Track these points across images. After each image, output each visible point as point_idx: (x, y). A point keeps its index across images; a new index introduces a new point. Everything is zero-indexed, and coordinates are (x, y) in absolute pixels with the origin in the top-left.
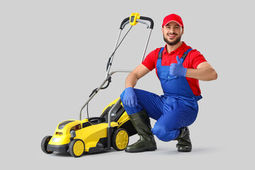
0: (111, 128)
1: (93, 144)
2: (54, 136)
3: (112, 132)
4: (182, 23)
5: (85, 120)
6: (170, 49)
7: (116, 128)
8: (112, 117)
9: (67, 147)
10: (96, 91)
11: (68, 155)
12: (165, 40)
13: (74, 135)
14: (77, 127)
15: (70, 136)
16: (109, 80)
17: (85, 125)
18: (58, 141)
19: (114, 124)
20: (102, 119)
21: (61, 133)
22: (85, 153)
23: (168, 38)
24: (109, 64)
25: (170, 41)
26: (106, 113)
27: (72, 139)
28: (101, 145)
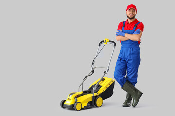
0: (94, 96)
1: (86, 104)
2: (67, 100)
3: (95, 98)
4: (136, 9)
5: (81, 93)
6: (130, 21)
7: (96, 96)
8: (95, 90)
9: (73, 106)
10: (86, 77)
11: (74, 109)
12: (128, 17)
13: (77, 100)
14: (78, 96)
15: (75, 100)
16: (93, 71)
17: (82, 95)
18: (69, 103)
19: (96, 94)
20: (90, 92)
21: (70, 99)
22: (82, 109)
23: (129, 16)
24: (93, 63)
25: (130, 17)
26: (92, 88)
27: (75, 102)
28: (89, 104)
